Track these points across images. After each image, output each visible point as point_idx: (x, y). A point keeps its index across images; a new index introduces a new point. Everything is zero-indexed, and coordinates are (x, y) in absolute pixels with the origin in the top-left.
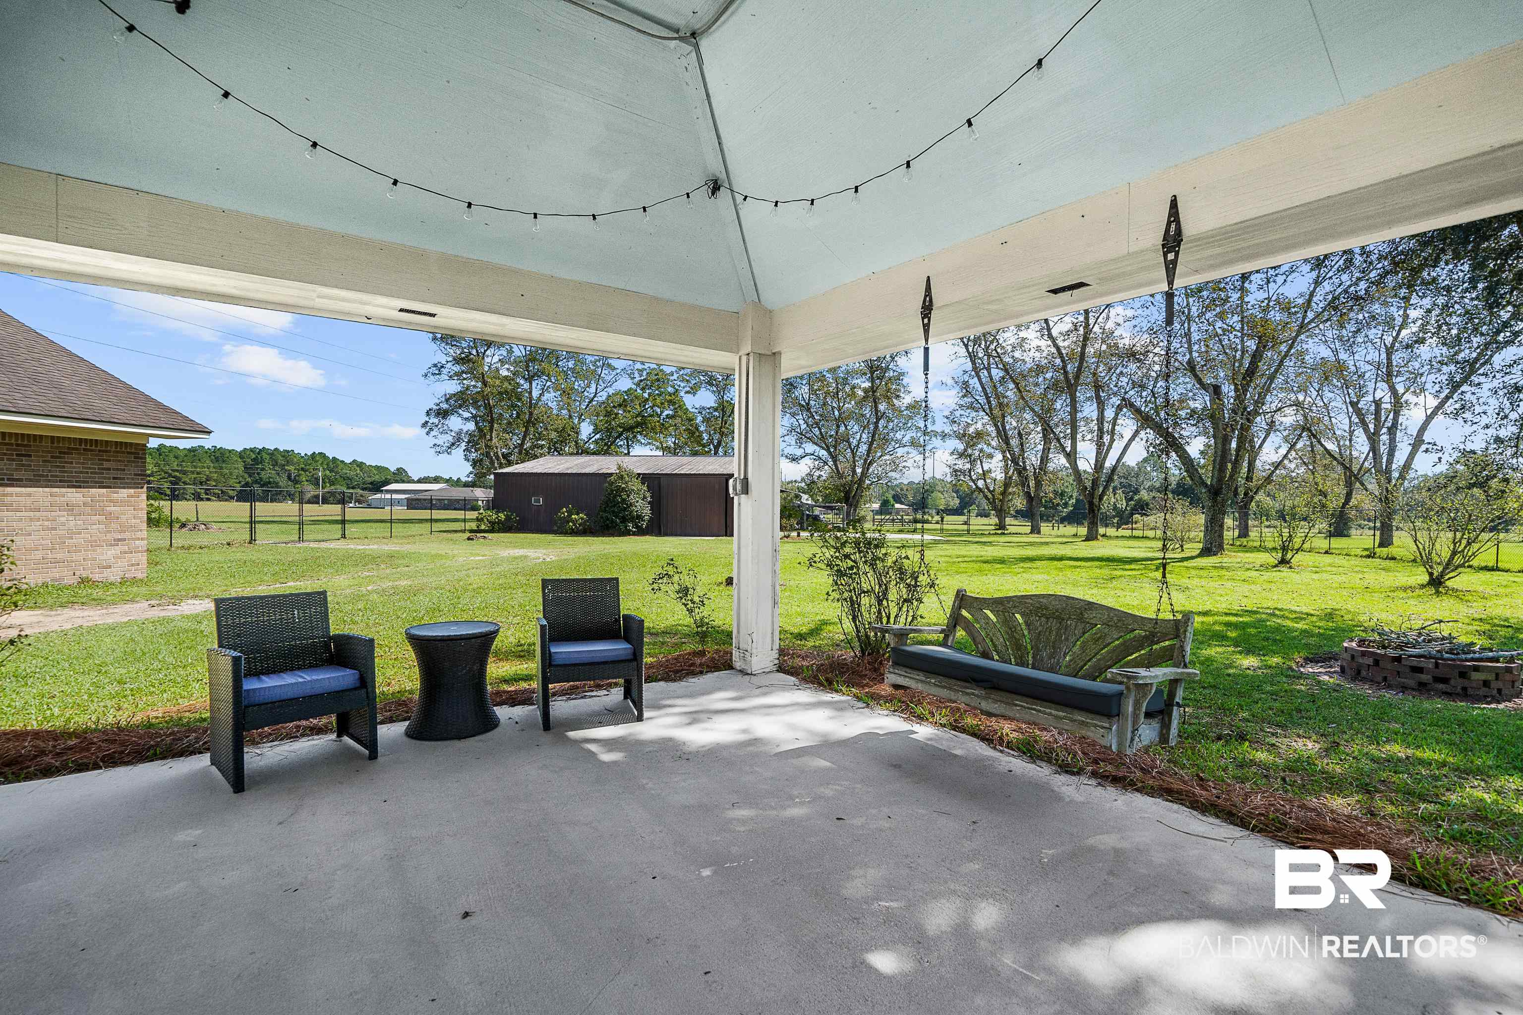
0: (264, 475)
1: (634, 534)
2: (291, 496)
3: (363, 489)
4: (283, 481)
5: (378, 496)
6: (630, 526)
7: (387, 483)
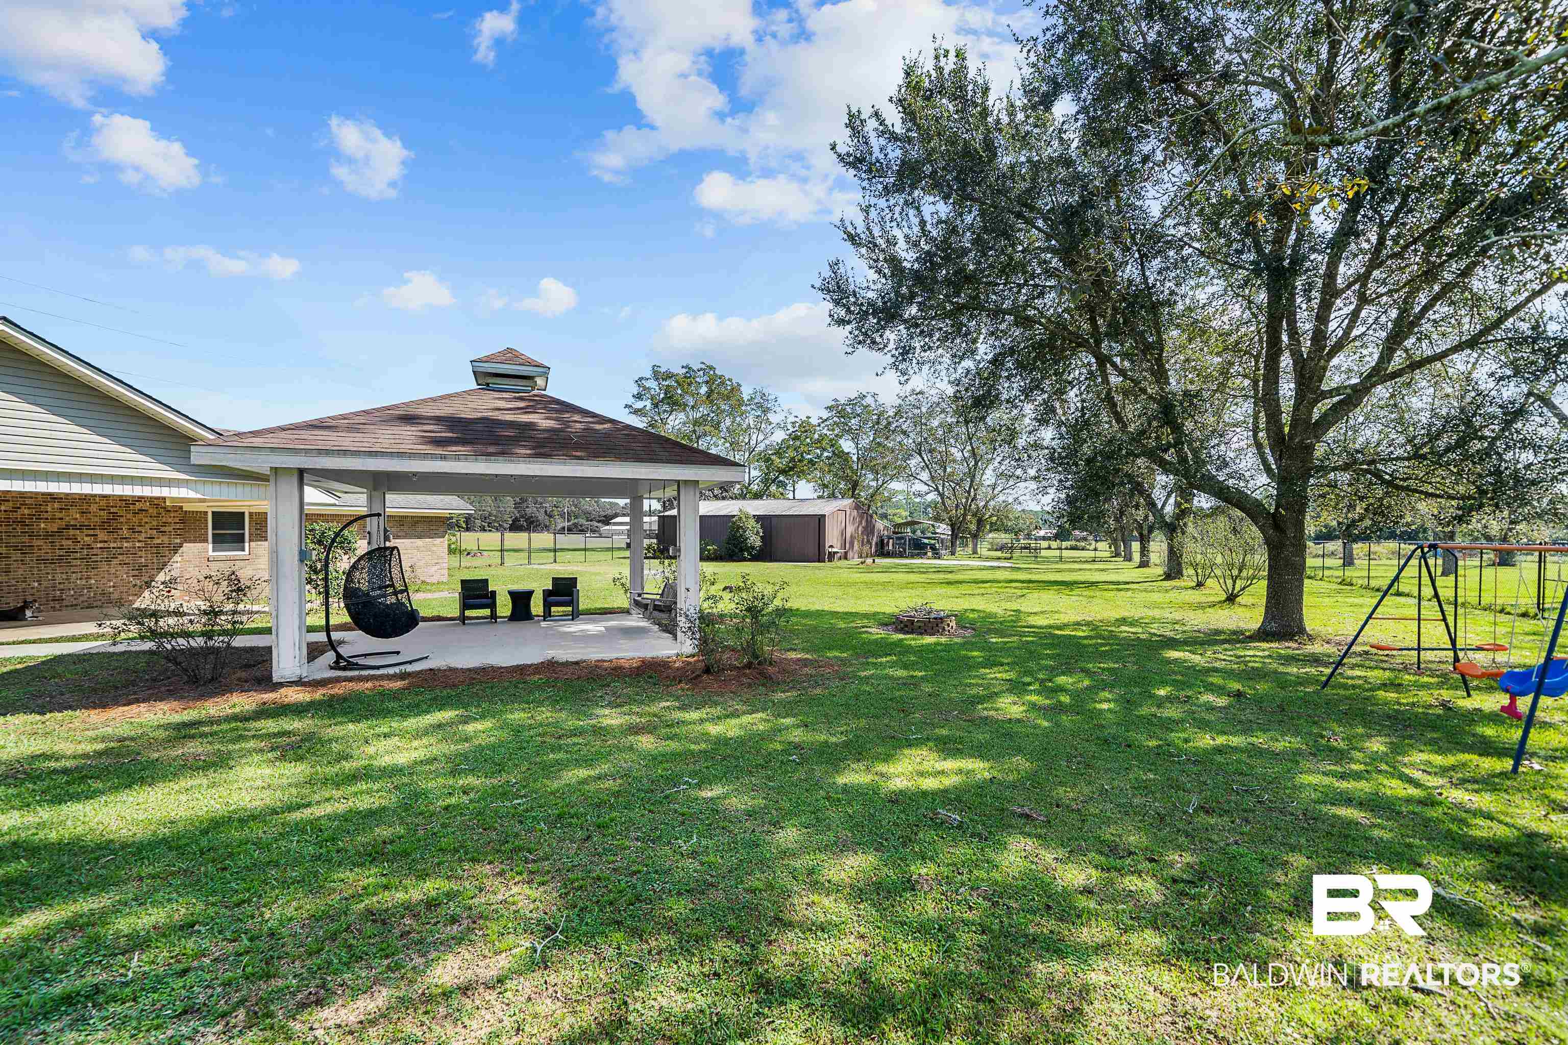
0: (529, 511)
1: (750, 560)
2: (547, 528)
3: (599, 521)
4: (541, 516)
5: (607, 527)
6: (746, 554)
7: (616, 515)
